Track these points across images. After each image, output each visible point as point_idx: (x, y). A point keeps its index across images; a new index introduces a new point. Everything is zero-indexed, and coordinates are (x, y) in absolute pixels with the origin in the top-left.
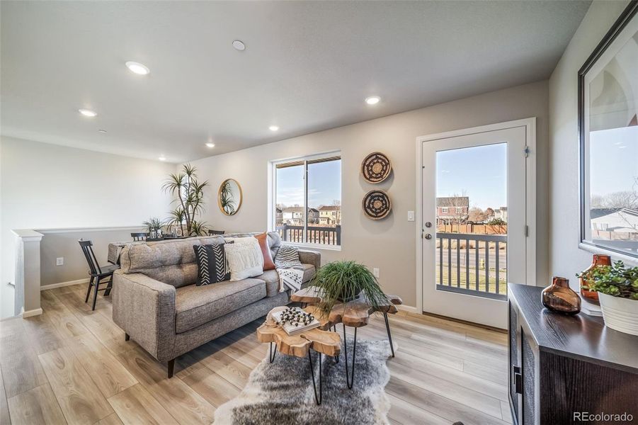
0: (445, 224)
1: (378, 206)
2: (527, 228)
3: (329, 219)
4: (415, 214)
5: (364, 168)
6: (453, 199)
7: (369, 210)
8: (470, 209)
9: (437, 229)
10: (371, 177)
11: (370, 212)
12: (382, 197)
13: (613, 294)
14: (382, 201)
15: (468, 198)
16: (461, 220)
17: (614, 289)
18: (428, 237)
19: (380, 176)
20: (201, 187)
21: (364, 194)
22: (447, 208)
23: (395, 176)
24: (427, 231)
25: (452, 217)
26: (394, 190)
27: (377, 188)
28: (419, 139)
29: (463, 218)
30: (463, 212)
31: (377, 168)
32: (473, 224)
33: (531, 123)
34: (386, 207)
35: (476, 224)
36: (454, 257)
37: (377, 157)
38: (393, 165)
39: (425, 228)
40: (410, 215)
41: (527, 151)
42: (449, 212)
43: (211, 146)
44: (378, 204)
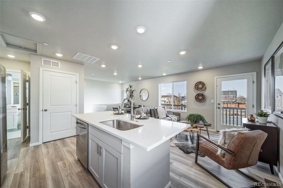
0: (223, 104)
1: (201, 98)
2: (253, 105)
3: (165, 101)
4: (214, 101)
5: (195, 86)
6: (228, 92)
7: (197, 99)
8: (237, 96)
9: (222, 105)
10: (198, 89)
11: (198, 100)
12: (202, 95)
13: (259, 116)
14: (202, 97)
15: (236, 91)
16: (232, 102)
17: (259, 115)
18: (219, 108)
19: (201, 89)
20: (133, 91)
21: (196, 94)
22: (225, 96)
23: (207, 89)
24: (218, 106)
25: (227, 101)
26: (206, 93)
27: (200, 93)
28: (216, 77)
29: (234, 101)
30: (233, 98)
31: (200, 86)
32: (239, 104)
33: (255, 74)
34: (204, 99)
35: (241, 104)
36: (228, 119)
37: (200, 83)
38: (206, 85)
39: (217, 105)
40: (212, 101)
41: (253, 82)
42: (226, 98)
43: (140, 79)
44: (200, 98)
